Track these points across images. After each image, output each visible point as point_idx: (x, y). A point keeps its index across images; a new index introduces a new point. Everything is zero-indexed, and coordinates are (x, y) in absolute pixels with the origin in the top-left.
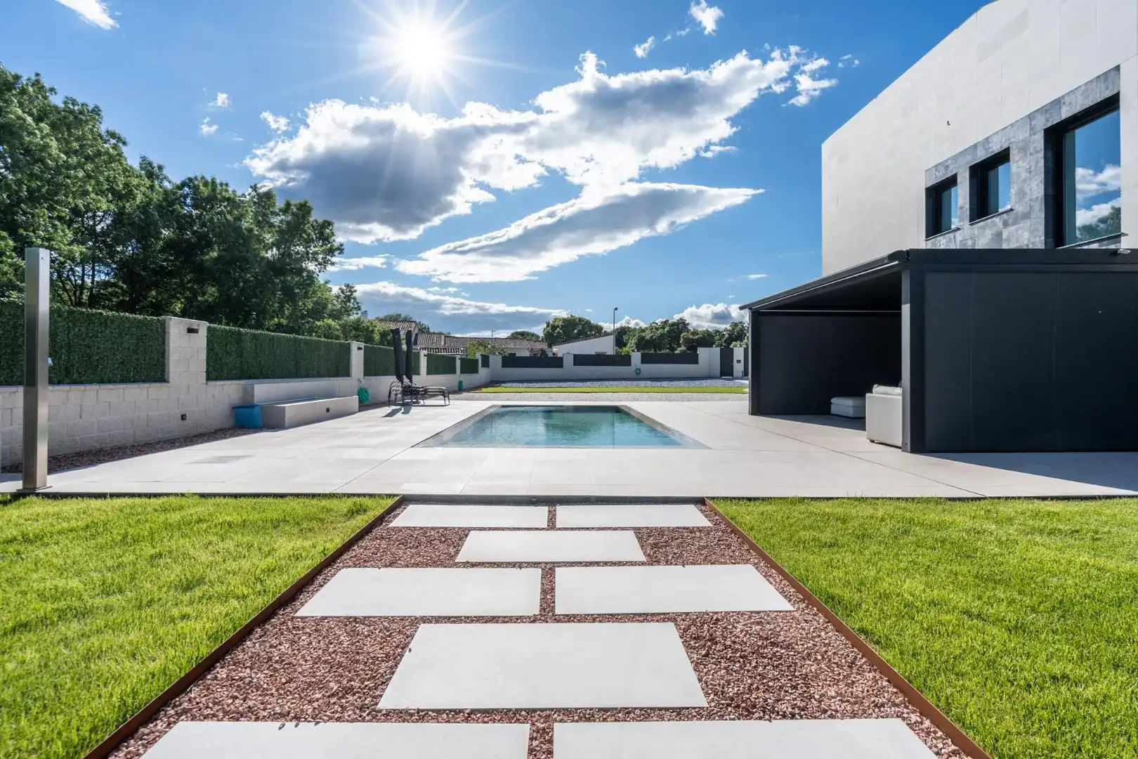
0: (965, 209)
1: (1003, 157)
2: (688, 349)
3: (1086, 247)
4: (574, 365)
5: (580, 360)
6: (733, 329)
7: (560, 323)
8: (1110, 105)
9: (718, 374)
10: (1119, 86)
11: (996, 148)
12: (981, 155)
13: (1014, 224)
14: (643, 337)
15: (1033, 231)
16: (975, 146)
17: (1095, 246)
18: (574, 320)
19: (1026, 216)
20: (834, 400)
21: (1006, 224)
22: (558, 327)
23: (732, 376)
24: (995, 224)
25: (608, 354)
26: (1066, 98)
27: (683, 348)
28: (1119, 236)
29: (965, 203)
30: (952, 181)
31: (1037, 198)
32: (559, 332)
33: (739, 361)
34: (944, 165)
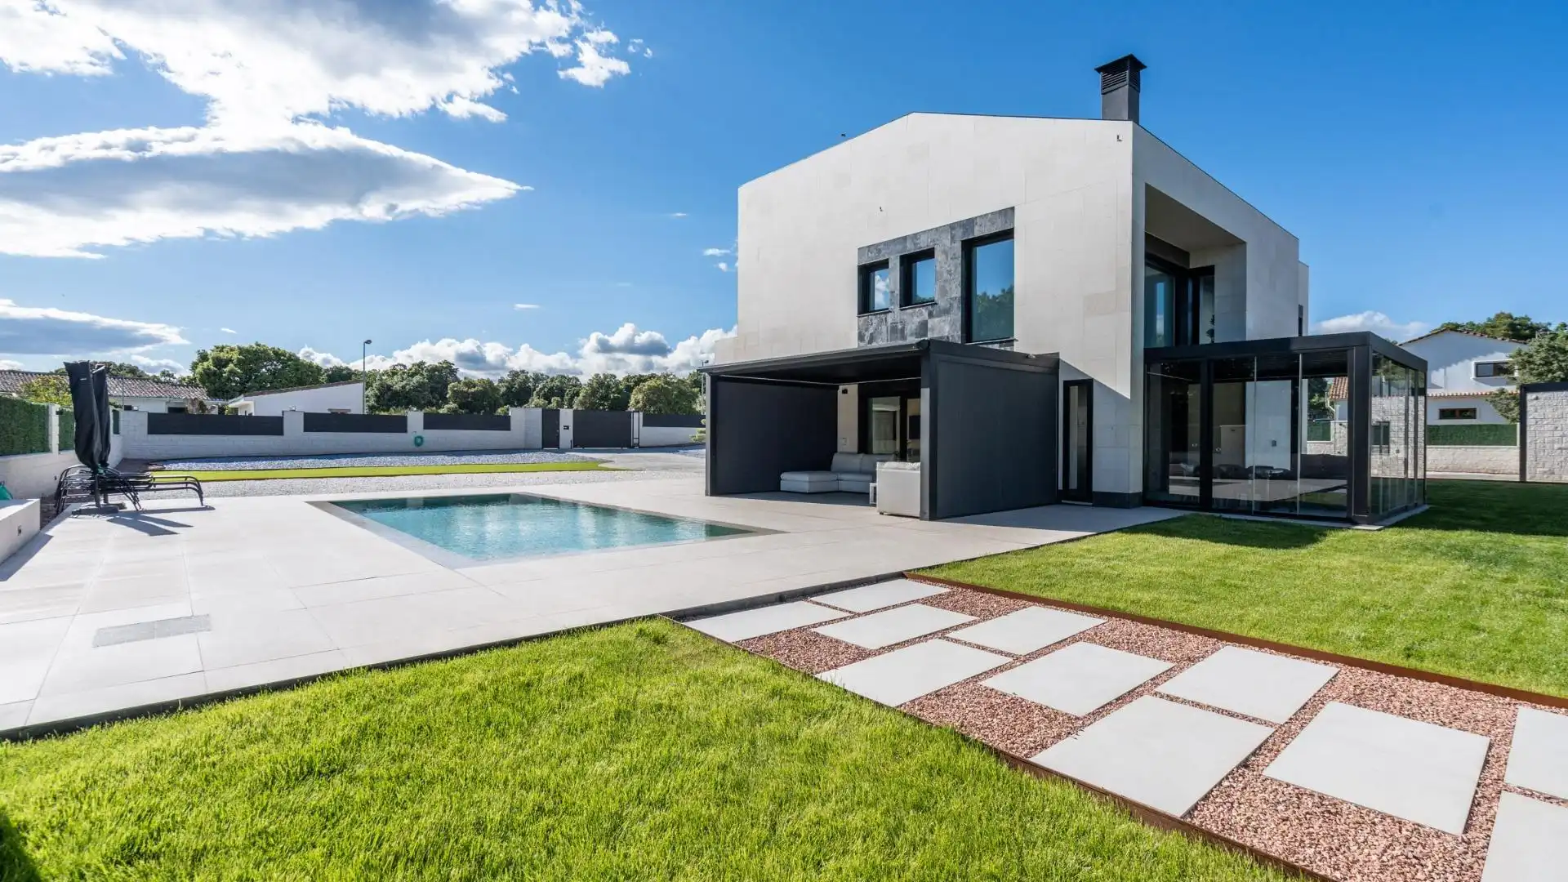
0: (895, 294)
1: (929, 254)
2: (460, 408)
3: (985, 346)
4: (306, 430)
5: (314, 422)
6: (513, 380)
7: (235, 356)
8: (1008, 234)
9: (539, 444)
10: (1013, 223)
11: (924, 244)
12: (911, 248)
13: (938, 316)
14: (389, 388)
15: (952, 324)
16: (905, 238)
17: (996, 346)
18: (265, 351)
19: (947, 312)
20: (784, 476)
21: (931, 315)
22: (230, 360)
23: (558, 446)
24: (921, 314)
25: (353, 412)
26: (978, 219)
27: (452, 405)
28: (1013, 341)
29: (896, 288)
30: (884, 264)
31: (956, 298)
32: (231, 372)
33: (567, 428)
34: (875, 247)
